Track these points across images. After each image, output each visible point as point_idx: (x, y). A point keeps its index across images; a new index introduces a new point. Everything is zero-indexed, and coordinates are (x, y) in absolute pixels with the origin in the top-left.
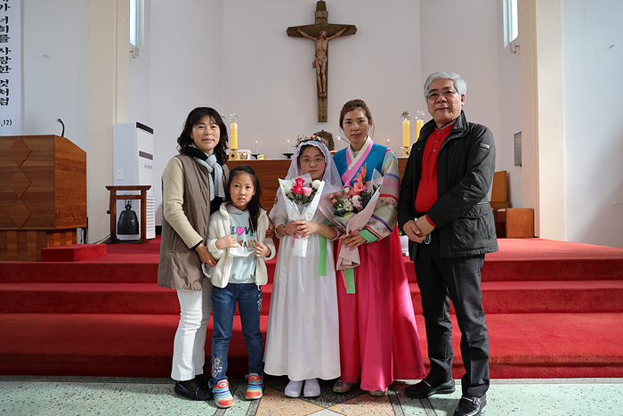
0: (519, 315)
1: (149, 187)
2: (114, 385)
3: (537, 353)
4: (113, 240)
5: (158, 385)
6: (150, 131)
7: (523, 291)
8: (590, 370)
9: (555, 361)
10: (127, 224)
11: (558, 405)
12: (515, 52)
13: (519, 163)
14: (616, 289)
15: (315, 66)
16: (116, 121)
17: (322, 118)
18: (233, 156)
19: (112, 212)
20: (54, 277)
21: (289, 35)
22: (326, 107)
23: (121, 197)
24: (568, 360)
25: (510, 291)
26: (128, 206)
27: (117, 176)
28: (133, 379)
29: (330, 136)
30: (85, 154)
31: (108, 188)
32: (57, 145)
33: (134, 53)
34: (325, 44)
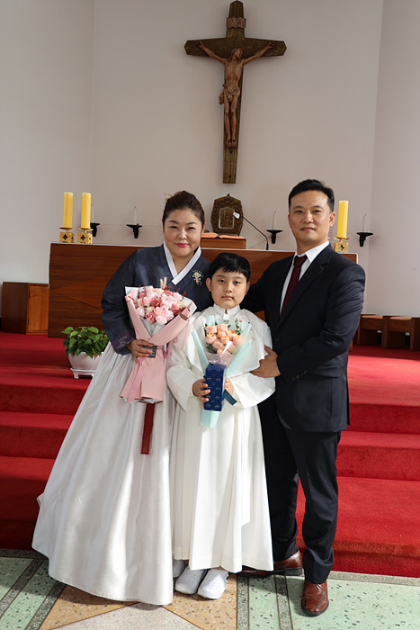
15: (222, 102)
17: (229, 177)
18: (82, 237)
21: (189, 52)
22: (236, 162)
29: (237, 206)
34: (238, 69)
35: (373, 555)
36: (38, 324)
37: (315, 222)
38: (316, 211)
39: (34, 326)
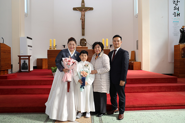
0: (130, 93)
1: (31, 56)
2: (17, 115)
3: (131, 104)
4: (20, 71)
5: (30, 115)
6: (31, 39)
7: (131, 87)
8: (144, 108)
9: (135, 106)
10: (24, 67)
11: (134, 118)
12: (137, 18)
13: (137, 49)
14: (156, 86)
15: (81, 19)
16: (21, 36)
17: (83, 34)
18: (54, 48)
19: (20, 63)
22: (84, 31)
23: (22, 59)
24: (139, 106)
25: (128, 87)
26: (25, 61)
27: (21, 52)
28: (23, 113)
30: (10, 48)
31: (18, 56)
32: (1, 46)
33: (26, 15)
34: (84, 13)
37: (118, 43)
38: (118, 41)
39: (44, 67)
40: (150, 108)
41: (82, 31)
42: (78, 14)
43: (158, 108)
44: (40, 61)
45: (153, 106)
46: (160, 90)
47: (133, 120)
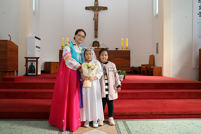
0: (156, 100)
1: (39, 58)
3: (161, 111)
4: (26, 75)
6: (40, 39)
7: (157, 92)
8: (176, 116)
9: (166, 113)
10: (31, 70)
11: (166, 127)
12: (157, 18)
13: (157, 52)
14: (185, 92)
15: (94, 20)
16: (28, 36)
17: (96, 36)
19: (26, 65)
20: (7, 87)
21: (86, 9)
22: (97, 33)
23: (29, 61)
24: (170, 113)
25: (153, 92)
26: (32, 64)
27: (28, 54)
28: (34, 120)
29: (98, 43)
30: (17, 47)
31: (25, 58)
32: (8, 43)
33: (34, 13)
34: (97, 13)
35: (144, 115)
36: (53, 71)
39: (52, 72)
40: (183, 116)
41: (95, 33)
42: (91, 13)
43: (192, 116)
44: (48, 65)
45: (187, 114)
46: (190, 96)
47: (166, 129)
